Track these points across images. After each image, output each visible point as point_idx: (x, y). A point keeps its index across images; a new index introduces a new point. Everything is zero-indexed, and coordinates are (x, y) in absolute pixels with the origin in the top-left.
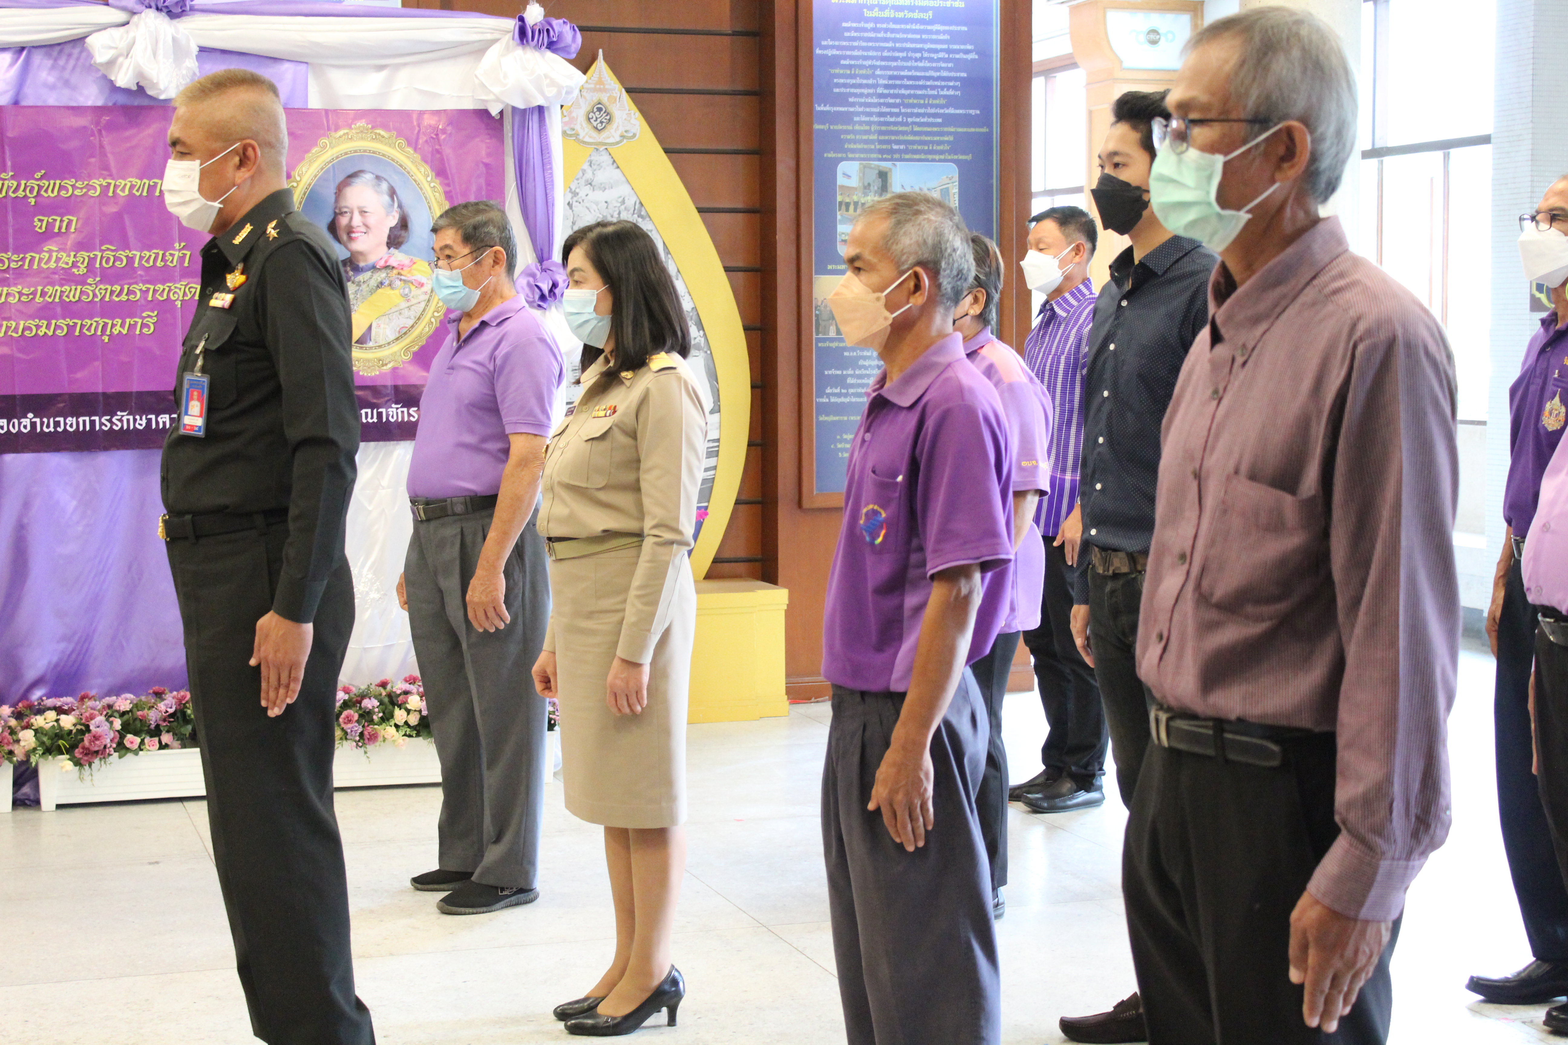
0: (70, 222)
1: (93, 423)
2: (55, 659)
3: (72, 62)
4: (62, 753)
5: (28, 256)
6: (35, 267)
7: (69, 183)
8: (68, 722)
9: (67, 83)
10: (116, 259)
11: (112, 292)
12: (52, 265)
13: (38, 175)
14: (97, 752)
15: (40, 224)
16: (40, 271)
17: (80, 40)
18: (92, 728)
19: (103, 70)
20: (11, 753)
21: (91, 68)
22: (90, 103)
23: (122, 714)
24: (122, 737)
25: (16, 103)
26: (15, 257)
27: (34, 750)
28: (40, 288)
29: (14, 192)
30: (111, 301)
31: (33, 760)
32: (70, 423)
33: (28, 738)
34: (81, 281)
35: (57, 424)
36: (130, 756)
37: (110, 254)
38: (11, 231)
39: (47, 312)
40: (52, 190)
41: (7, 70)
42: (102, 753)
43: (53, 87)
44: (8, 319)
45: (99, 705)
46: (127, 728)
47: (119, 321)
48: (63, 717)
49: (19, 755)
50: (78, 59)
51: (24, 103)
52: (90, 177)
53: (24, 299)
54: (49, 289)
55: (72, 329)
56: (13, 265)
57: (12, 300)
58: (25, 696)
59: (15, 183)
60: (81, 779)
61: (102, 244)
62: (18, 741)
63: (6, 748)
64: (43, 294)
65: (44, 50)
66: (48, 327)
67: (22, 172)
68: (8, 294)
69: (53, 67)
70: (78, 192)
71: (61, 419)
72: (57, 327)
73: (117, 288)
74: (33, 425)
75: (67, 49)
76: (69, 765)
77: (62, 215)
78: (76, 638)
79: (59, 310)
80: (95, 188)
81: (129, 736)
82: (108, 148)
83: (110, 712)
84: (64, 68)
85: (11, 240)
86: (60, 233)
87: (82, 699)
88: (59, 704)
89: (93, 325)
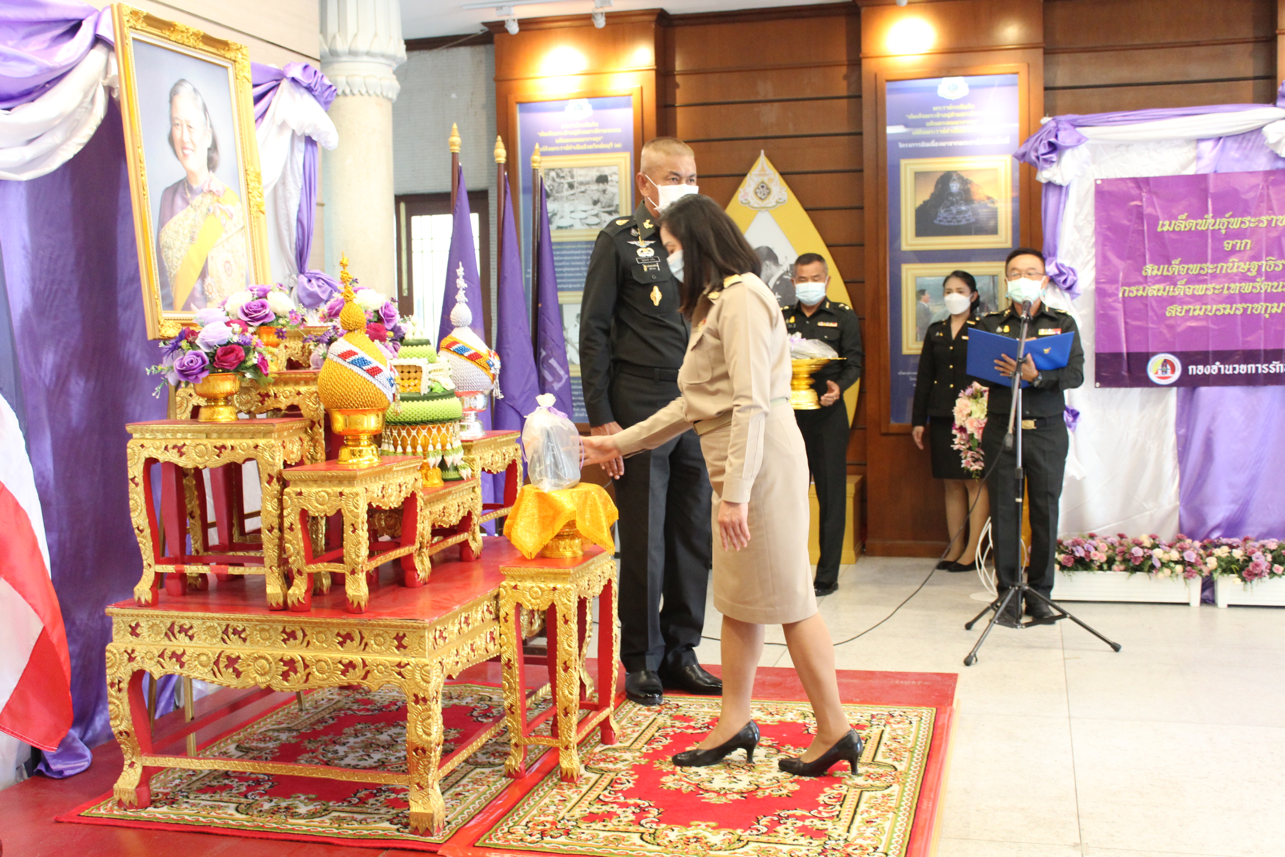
0: (1247, 243)
1: (1257, 368)
2: (1227, 514)
3: (1250, 144)
4: (1233, 573)
5: (1220, 265)
6: (1224, 272)
7: (1247, 219)
8: (1238, 554)
9: (1247, 157)
10: (1276, 266)
11: (1272, 286)
12: (1235, 270)
13: (1228, 215)
14: (1256, 575)
15: (1228, 245)
16: (1227, 274)
17: (1259, 130)
18: (1253, 559)
19: (1272, 148)
20: (1201, 571)
21: (1263, 147)
22: (1261, 169)
23: (1272, 552)
24: (1272, 566)
25: (1215, 172)
26: (1211, 266)
27: (1216, 570)
28: (1226, 285)
29: (1214, 225)
30: (1272, 292)
31: (1216, 575)
32: (1242, 369)
33: (1212, 562)
34: (1253, 280)
35: (1234, 369)
36: (1276, 579)
37: (1271, 263)
38: (1209, 251)
39: (1230, 300)
40: (1236, 223)
41: (1211, 151)
42: (1260, 575)
43: (1238, 160)
44: (1206, 304)
45: (1257, 544)
46: (1275, 561)
47: (1275, 305)
48: (1234, 550)
49: (1206, 573)
50: (1254, 142)
51: (1220, 171)
52: (1261, 215)
53: (1216, 292)
54: (1232, 286)
55: (1245, 310)
56: (1210, 271)
57: (1209, 293)
58: (1207, 536)
59: (1213, 221)
60: (1245, 590)
61: (1267, 256)
62: (1205, 564)
63: (1199, 567)
64: (1229, 288)
65: (1232, 138)
66: (1231, 309)
67: (1218, 213)
68: (1207, 289)
69: (1238, 148)
70: (1252, 225)
71: (1236, 366)
72: (1237, 309)
73: (1275, 284)
74: (1219, 369)
75: (1248, 136)
76: (1238, 581)
77: (1241, 239)
78: (1240, 502)
79: (1238, 298)
80: (1263, 222)
81: (1276, 566)
82: (1273, 196)
83: (1265, 549)
84: (1245, 148)
85: (1209, 256)
86: (1240, 251)
87: (1246, 540)
88: (1230, 542)
89: (1259, 308)
